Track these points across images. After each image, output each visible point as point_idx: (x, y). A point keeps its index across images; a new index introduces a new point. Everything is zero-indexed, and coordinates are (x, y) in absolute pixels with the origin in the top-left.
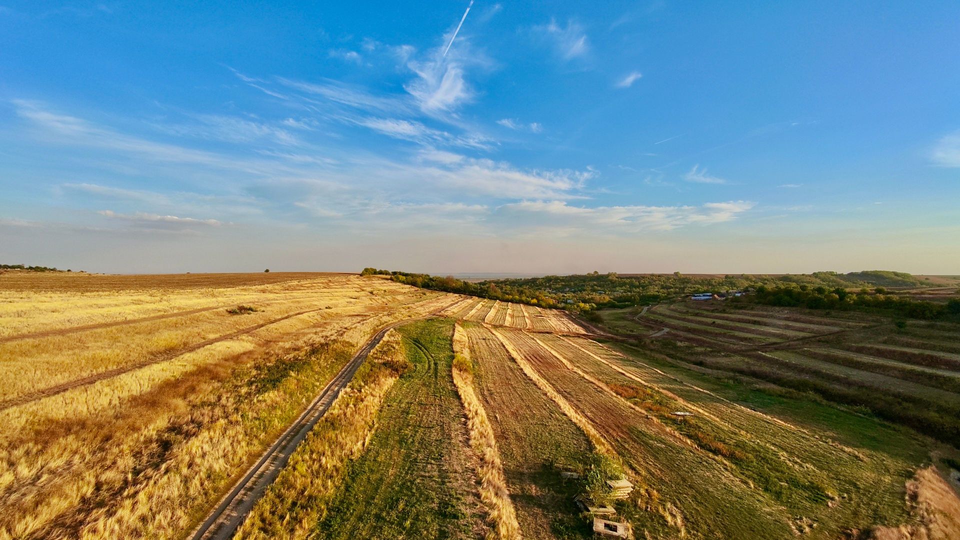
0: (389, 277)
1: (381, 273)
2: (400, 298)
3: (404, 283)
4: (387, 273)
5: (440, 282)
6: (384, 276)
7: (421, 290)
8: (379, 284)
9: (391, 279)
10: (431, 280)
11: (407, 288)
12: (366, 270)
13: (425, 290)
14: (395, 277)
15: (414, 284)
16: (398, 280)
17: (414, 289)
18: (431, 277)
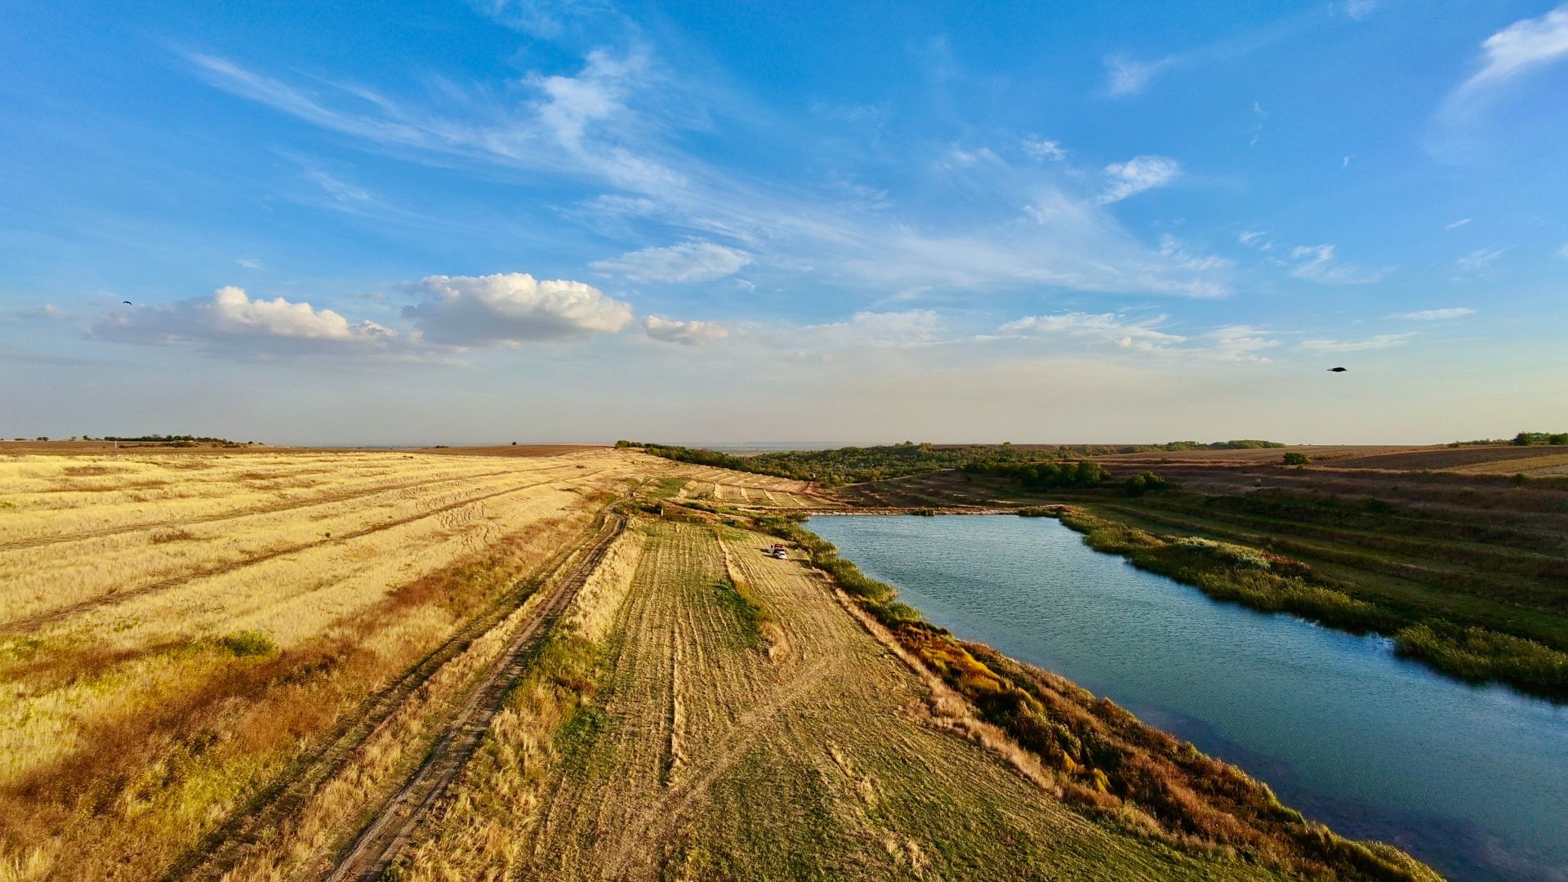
0: (643, 450)
1: (634, 445)
2: (656, 467)
3: (657, 455)
4: (639, 446)
5: (695, 454)
6: (637, 449)
7: (674, 463)
8: (634, 455)
9: (646, 452)
10: (687, 452)
11: (662, 460)
12: (620, 443)
13: (679, 463)
14: (649, 449)
15: (668, 457)
16: (652, 453)
17: (667, 461)
18: (687, 449)
